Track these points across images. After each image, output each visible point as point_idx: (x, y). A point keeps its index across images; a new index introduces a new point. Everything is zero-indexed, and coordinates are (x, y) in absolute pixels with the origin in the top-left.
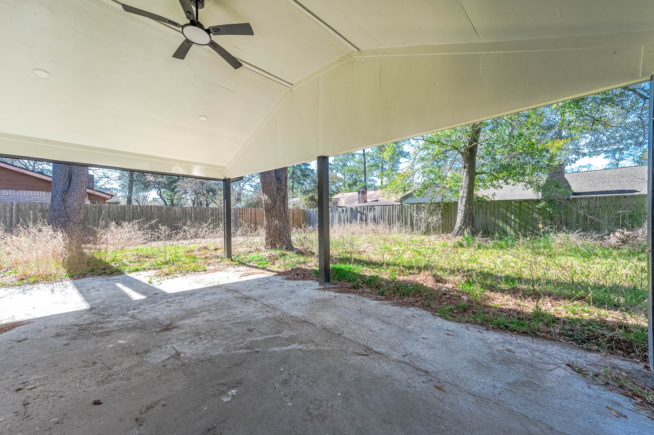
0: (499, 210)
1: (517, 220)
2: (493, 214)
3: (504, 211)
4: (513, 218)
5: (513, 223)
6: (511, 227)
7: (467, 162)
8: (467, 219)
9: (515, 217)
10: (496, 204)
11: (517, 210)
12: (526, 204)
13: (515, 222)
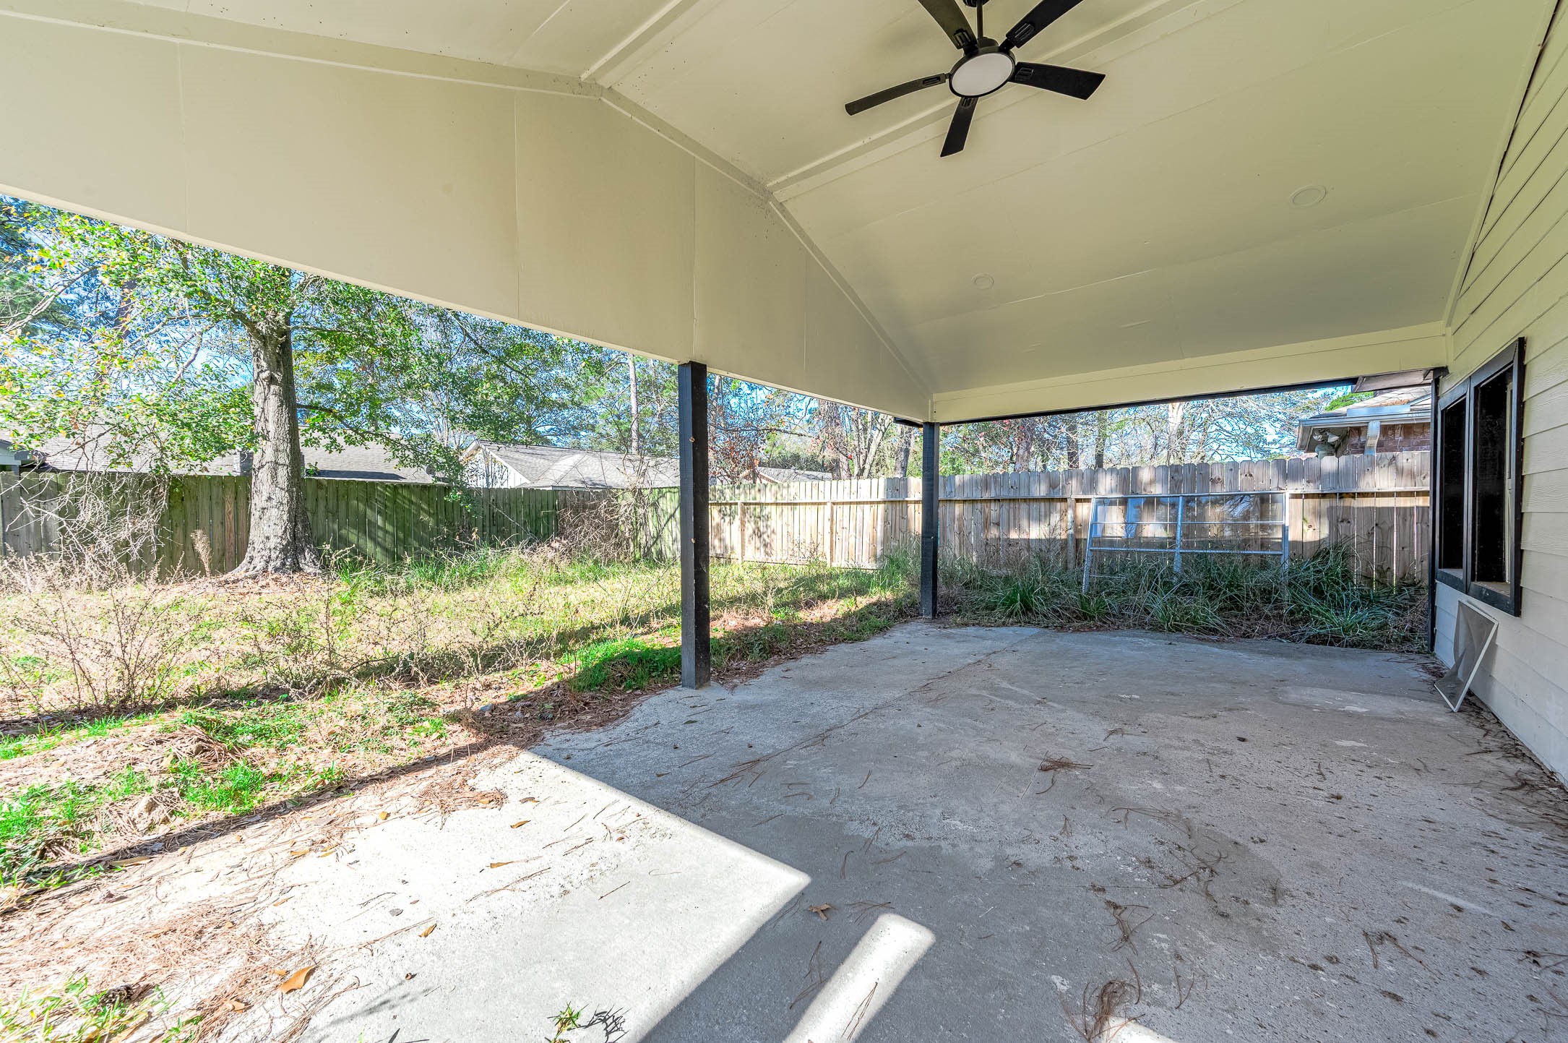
0: (347, 504)
1: (389, 528)
2: (333, 514)
3: (361, 506)
4: (380, 522)
5: (380, 533)
6: (377, 543)
7: (279, 366)
8: (300, 526)
9: (385, 519)
10: (342, 491)
11: (388, 504)
12: (405, 493)
13: (386, 532)
